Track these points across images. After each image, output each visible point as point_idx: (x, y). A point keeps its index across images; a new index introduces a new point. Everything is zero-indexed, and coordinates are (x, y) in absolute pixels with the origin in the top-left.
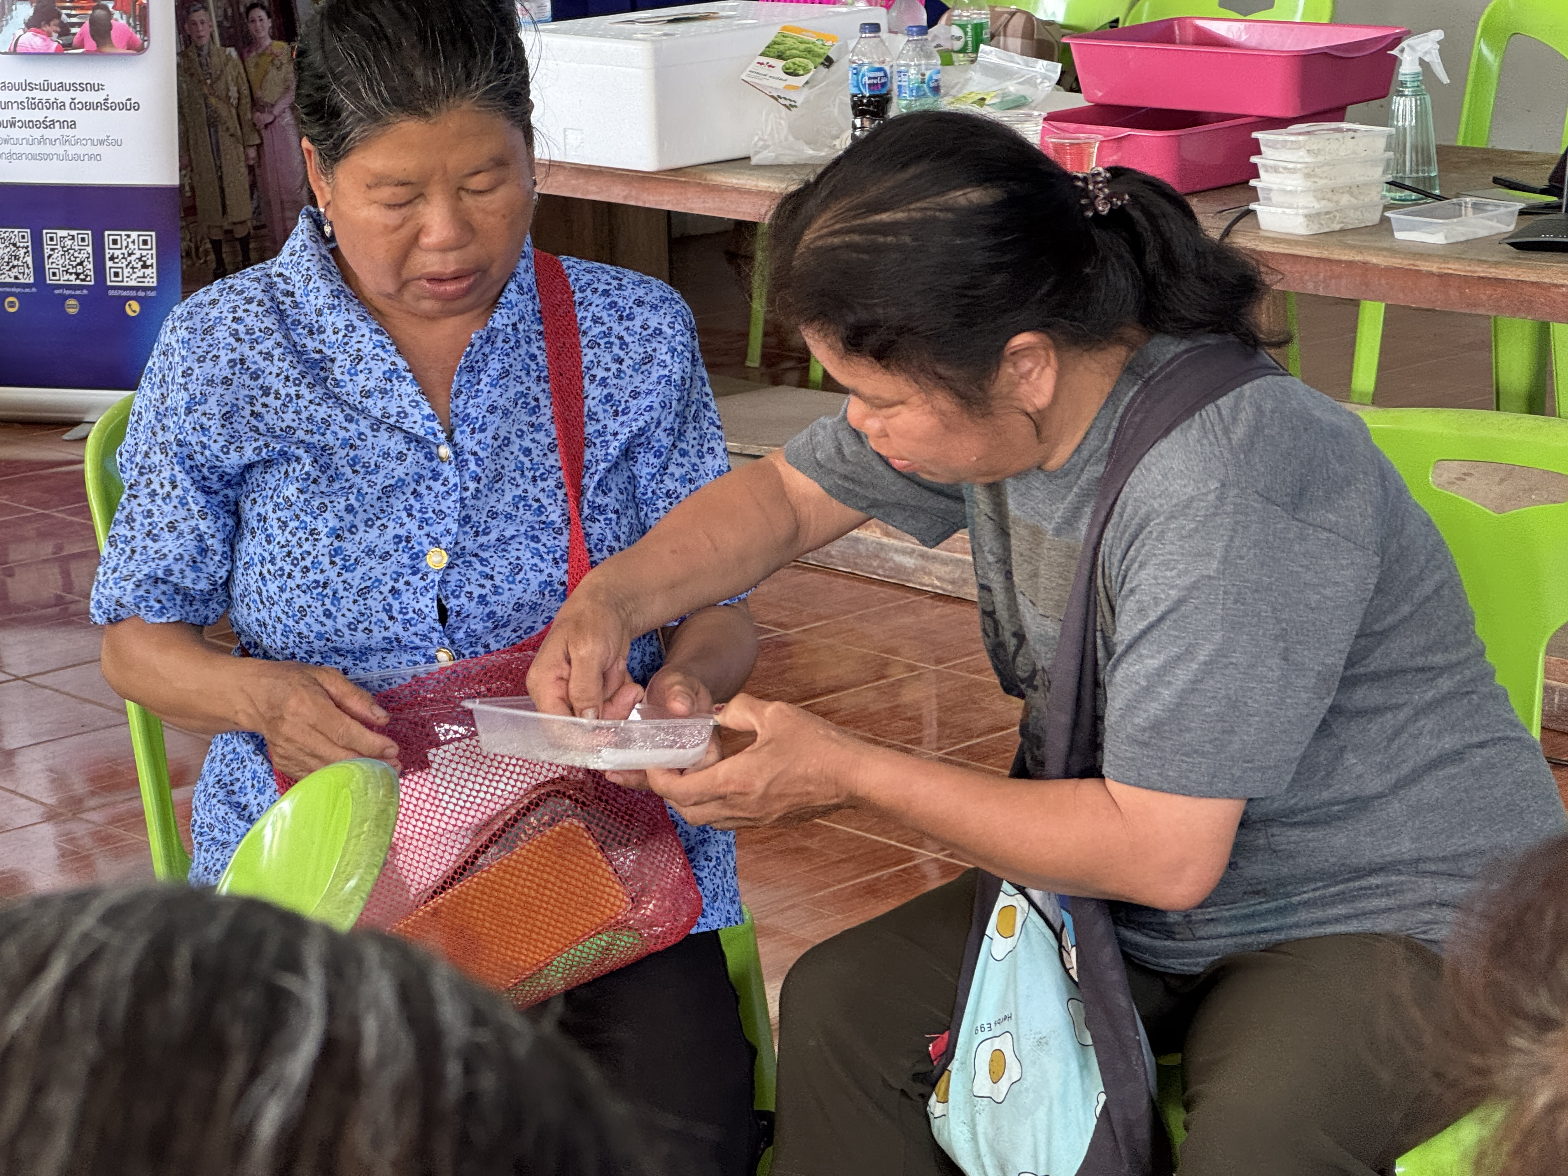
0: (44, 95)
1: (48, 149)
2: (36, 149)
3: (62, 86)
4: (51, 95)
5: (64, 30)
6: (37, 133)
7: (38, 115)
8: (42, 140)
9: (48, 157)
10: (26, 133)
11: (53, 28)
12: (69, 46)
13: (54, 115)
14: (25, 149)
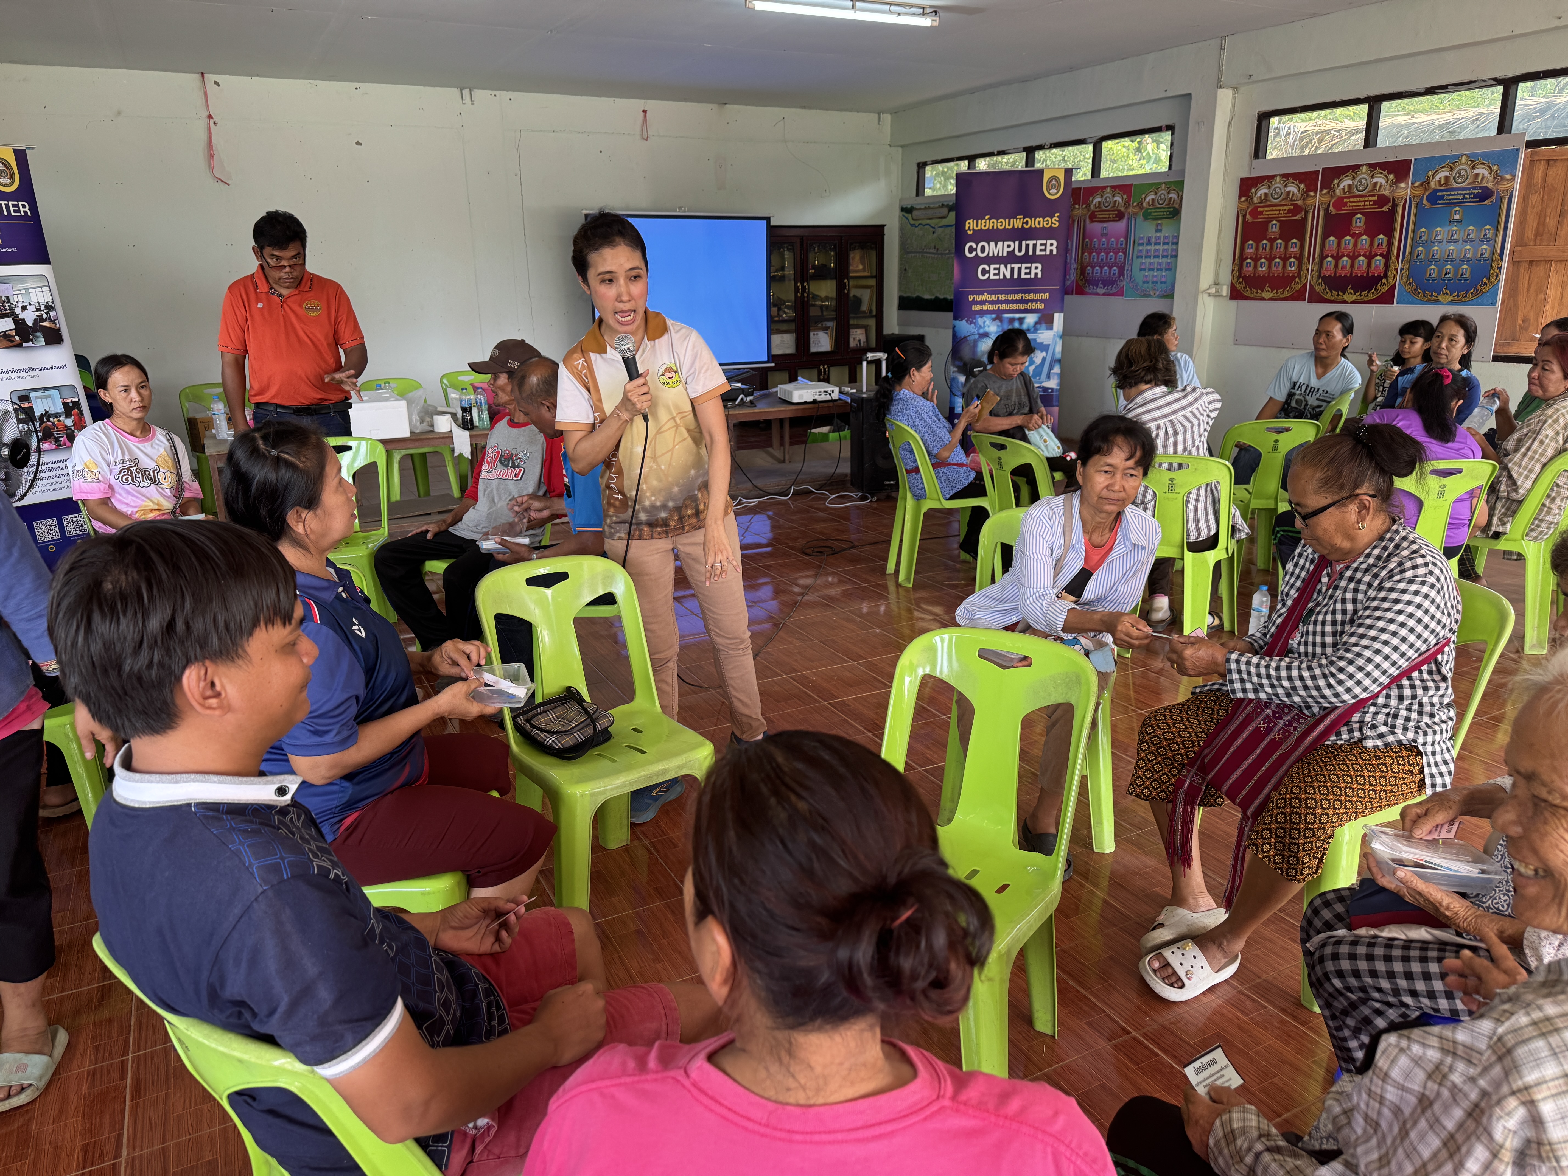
0: (53, 466)
1: (59, 486)
2: (54, 487)
3: (60, 461)
4: (56, 465)
5: (57, 440)
6: (53, 481)
7: (52, 474)
8: (56, 483)
9: (60, 489)
10: (48, 481)
11: (52, 440)
12: (60, 445)
13: (59, 472)
14: (49, 487)
